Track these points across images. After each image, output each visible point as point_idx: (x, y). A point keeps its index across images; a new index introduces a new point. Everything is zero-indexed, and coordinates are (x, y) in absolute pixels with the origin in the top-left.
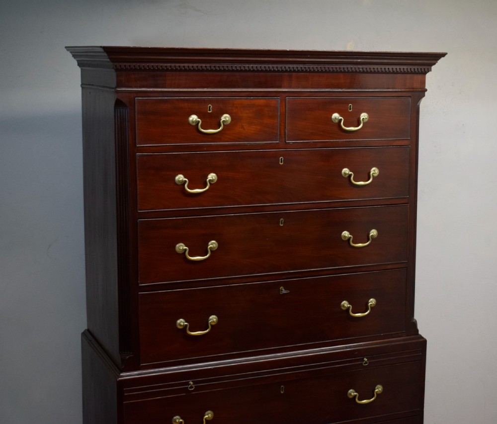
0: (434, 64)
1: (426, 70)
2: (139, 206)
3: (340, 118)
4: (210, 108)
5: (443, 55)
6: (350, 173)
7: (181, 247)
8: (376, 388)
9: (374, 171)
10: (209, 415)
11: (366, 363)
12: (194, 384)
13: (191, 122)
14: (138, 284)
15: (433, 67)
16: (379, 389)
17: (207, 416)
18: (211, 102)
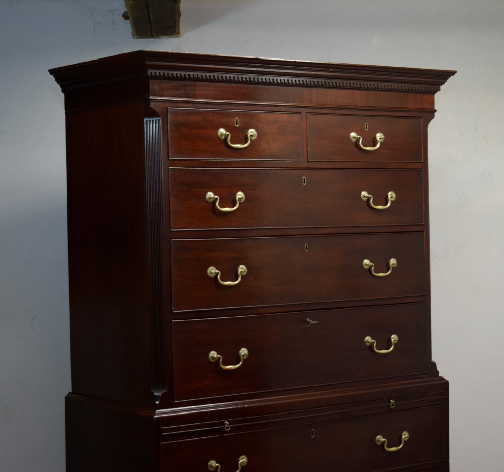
0: (443, 83)
1: (436, 89)
2: (172, 224)
3: (358, 137)
4: (237, 122)
5: (453, 73)
6: (370, 196)
7: (212, 270)
8: (403, 435)
9: (391, 195)
10: (243, 460)
11: (393, 405)
12: (230, 424)
13: (220, 136)
14: (172, 310)
15: (442, 87)
16: (405, 435)
17: (241, 461)
18: (238, 115)
